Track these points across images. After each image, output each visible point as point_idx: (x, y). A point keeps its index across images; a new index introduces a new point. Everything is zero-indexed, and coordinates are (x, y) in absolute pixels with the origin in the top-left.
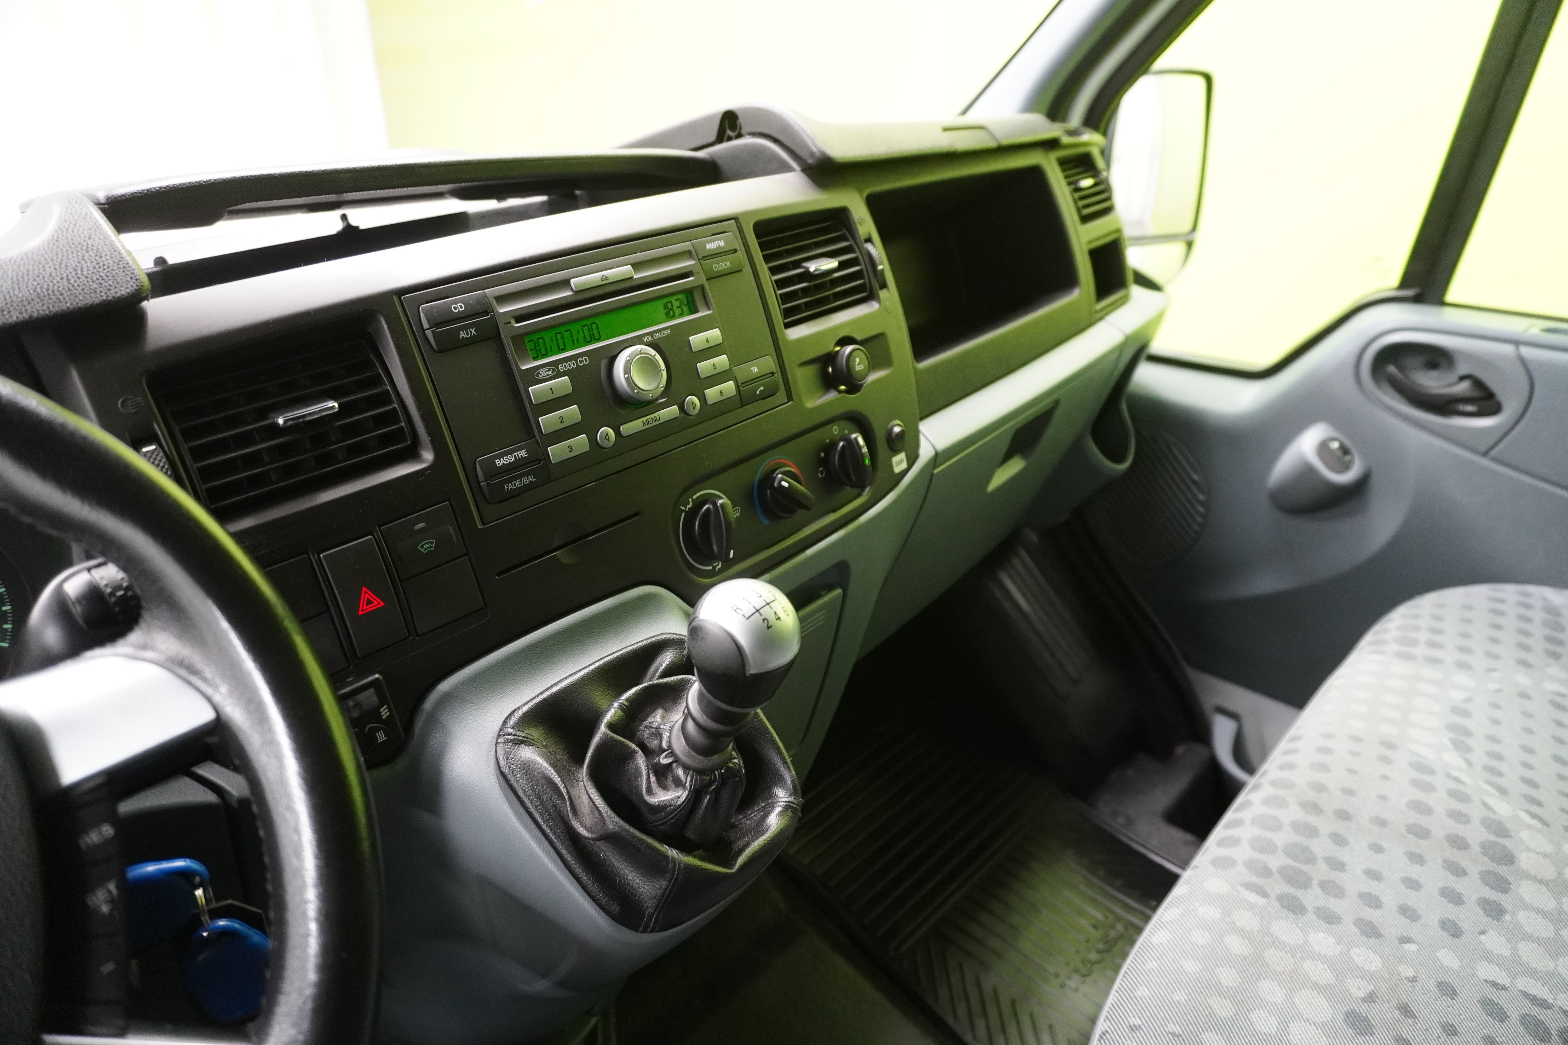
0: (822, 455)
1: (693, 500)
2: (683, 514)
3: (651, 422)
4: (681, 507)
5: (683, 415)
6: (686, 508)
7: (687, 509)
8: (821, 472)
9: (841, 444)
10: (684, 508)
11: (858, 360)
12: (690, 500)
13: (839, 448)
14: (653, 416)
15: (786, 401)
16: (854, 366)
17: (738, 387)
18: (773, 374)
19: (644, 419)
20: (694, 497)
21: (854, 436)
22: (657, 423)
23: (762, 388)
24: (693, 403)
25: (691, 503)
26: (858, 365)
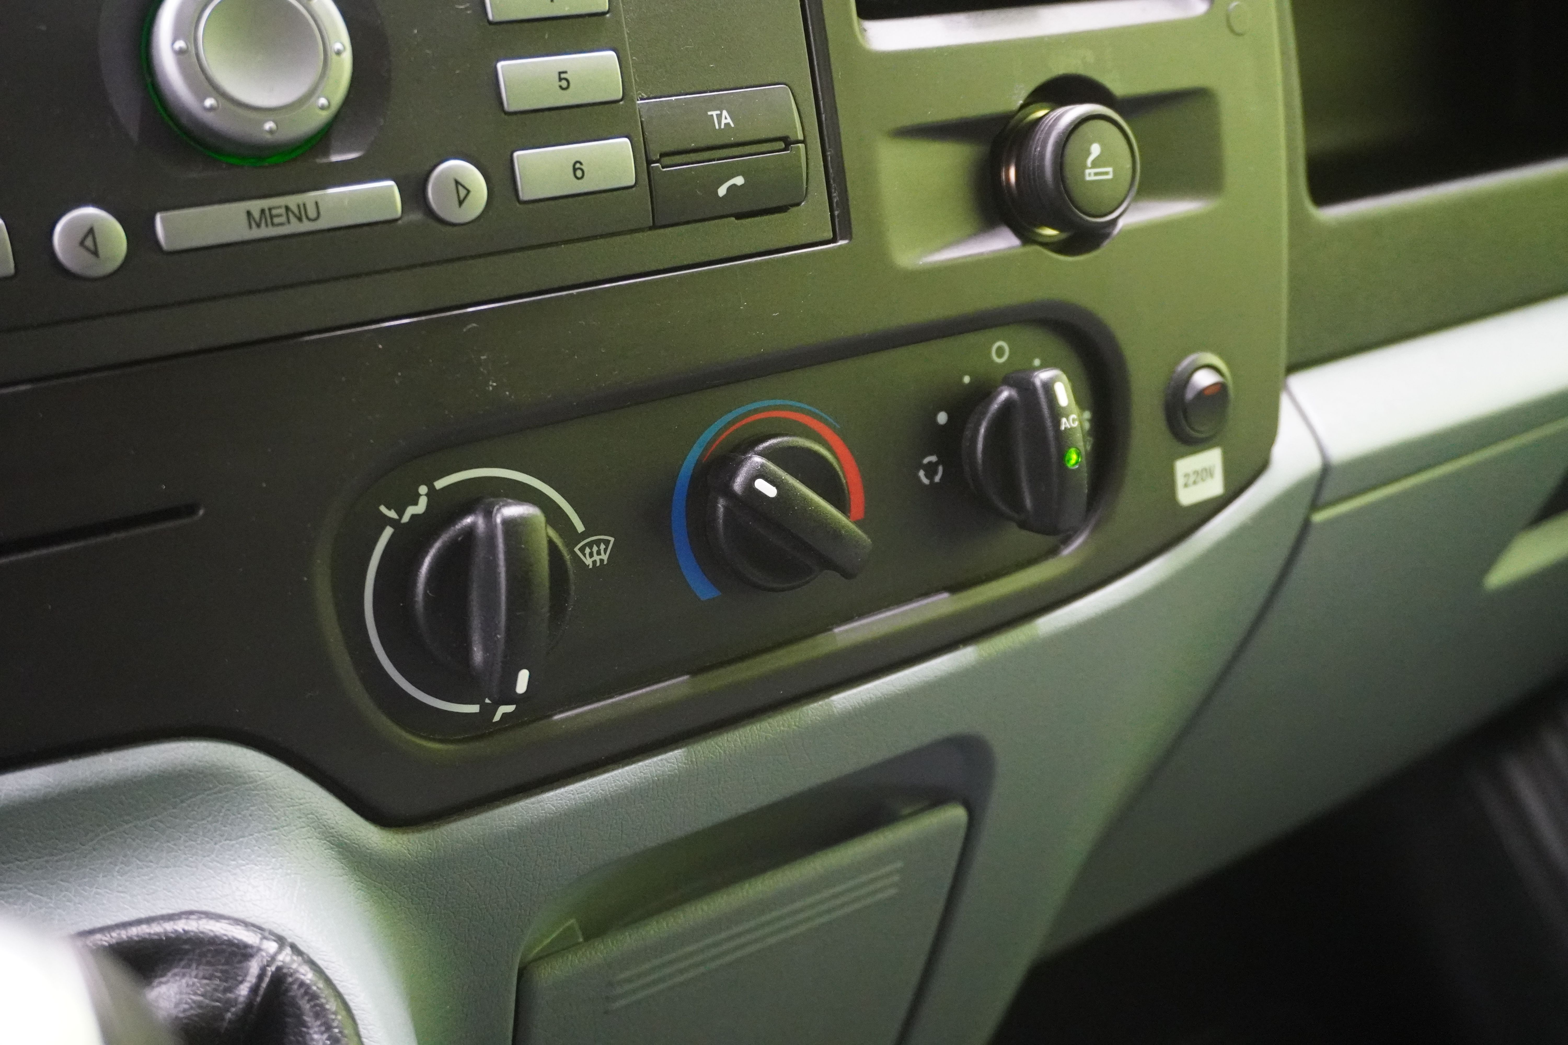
0: (942, 418)
1: (432, 494)
2: (388, 532)
3: (283, 219)
4: (383, 509)
5: (416, 216)
6: (401, 513)
7: (406, 518)
8: (931, 470)
9: (1005, 394)
10: (392, 514)
11: (1096, 150)
12: (423, 490)
13: (995, 406)
14: (292, 201)
15: (830, 235)
16: (1085, 167)
17: (649, 162)
18: (787, 142)
19: (256, 206)
20: (440, 484)
21: (1043, 376)
22: (306, 226)
23: (739, 181)
24: (457, 183)
25: (423, 502)
26: (1095, 164)
